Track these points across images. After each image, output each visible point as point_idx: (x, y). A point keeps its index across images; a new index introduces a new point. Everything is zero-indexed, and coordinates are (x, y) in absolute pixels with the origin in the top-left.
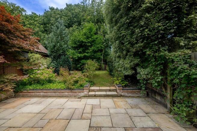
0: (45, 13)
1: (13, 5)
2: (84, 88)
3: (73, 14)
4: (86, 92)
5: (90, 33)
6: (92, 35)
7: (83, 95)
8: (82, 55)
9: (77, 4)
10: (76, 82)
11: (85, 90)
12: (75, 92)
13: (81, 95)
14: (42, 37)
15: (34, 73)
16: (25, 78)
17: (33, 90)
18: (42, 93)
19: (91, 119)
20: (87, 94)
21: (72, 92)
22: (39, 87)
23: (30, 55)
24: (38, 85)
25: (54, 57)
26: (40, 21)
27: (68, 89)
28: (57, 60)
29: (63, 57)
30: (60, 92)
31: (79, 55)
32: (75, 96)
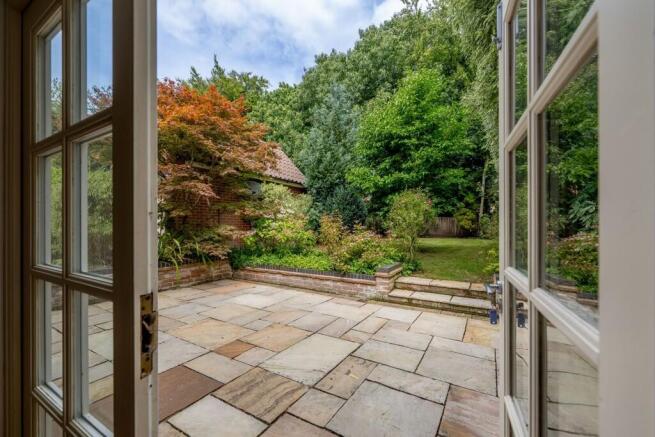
0: (304, 78)
1: (244, 77)
2: (377, 274)
3: (373, 56)
4: (381, 287)
5: (417, 103)
6: (425, 110)
7: (374, 295)
8: (388, 180)
9: (389, 19)
10: (357, 254)
11: (378, 280)
12: (353, 283)
13: (368, 294)
14: (297, 142)
15: (265, 227)
16: (249, 236)
17: (263, 266)
18: (278, 277)
19: (362, 345)
20: (384, 293)
21: (343, 281)
22: (273, 260)
23: (264, 187)
24: (273, 256)
25: (318, 193)
26: (294, 102)
27: (335, 271)
28: (325, 199)
29: (340, 191)
30: (316, 278)
31: (381, 181)
32: (352, 295)
